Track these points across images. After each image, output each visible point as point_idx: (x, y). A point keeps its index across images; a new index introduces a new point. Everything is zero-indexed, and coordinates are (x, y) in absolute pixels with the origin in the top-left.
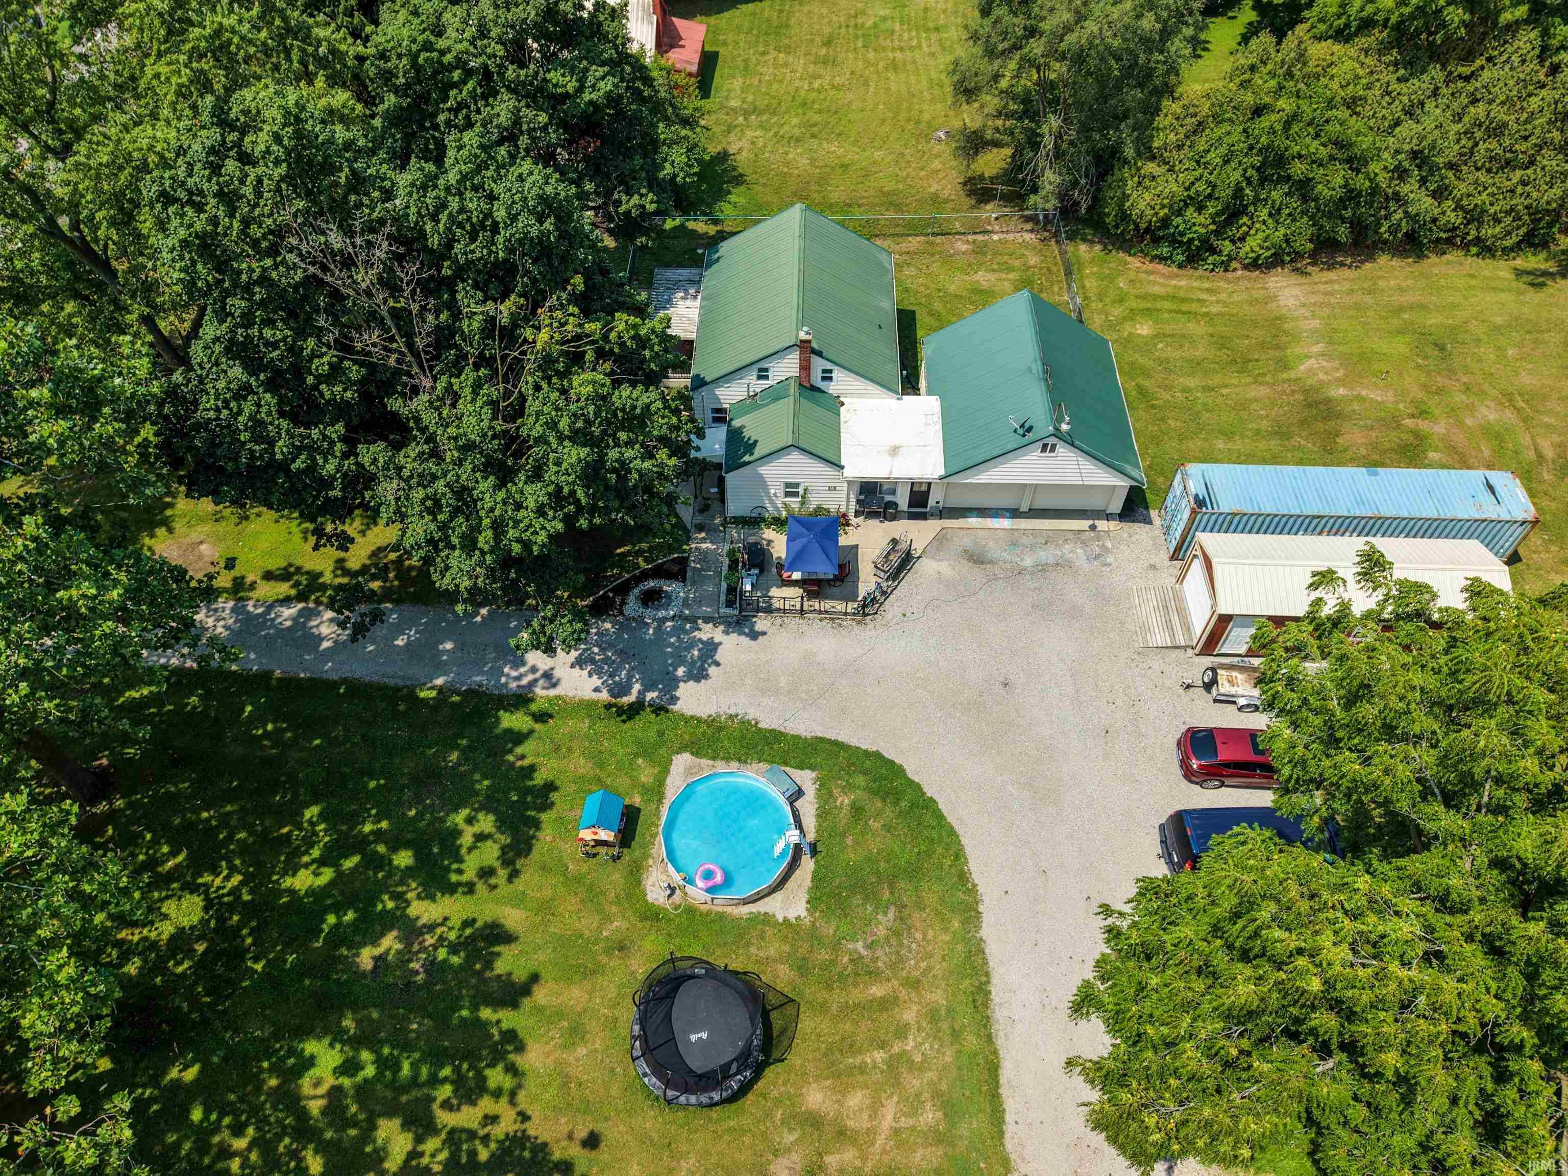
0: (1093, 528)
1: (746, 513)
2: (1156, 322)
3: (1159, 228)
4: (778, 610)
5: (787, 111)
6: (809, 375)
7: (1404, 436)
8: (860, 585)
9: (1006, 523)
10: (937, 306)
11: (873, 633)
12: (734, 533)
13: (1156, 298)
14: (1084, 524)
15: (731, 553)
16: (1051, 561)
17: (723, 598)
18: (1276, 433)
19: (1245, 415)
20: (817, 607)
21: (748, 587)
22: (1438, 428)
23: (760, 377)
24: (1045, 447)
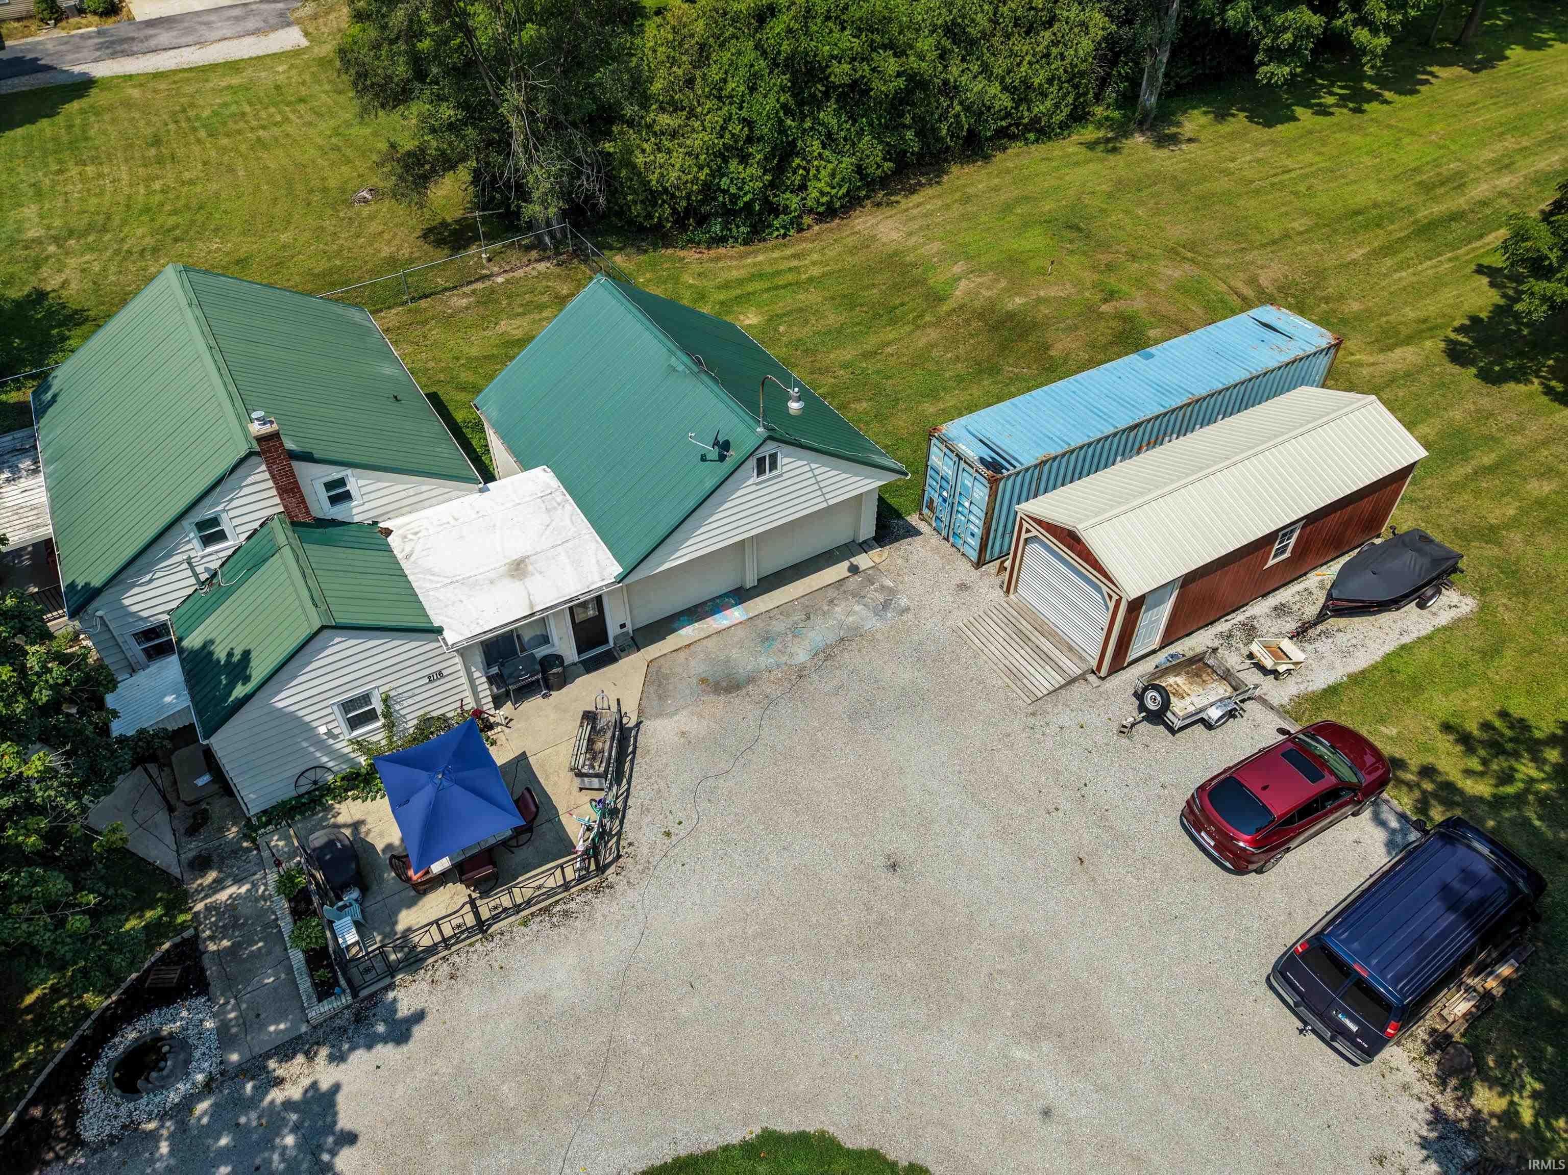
0: (854, 569)
1: (287, 792)
2: (759, 306)
3: (702, 202)
4: (431, 950)
5: (124, 222)
6: (303, 501)
7: (1113, 324)
8: (564, 819)
9: (736, 614)
10: (466, 376)
11: (632, 896)
12: (276, 841)
13: (740, 282)
14: (839, 571)
15: (286, 884)
16: (831, 638)
17: (305, 984)
18: (981, 372)
19: (931, 366)
20: (506, 901)
21: (352, 937)
22: (1137, 303)
23: (207, 541)
24: (761, 462)
